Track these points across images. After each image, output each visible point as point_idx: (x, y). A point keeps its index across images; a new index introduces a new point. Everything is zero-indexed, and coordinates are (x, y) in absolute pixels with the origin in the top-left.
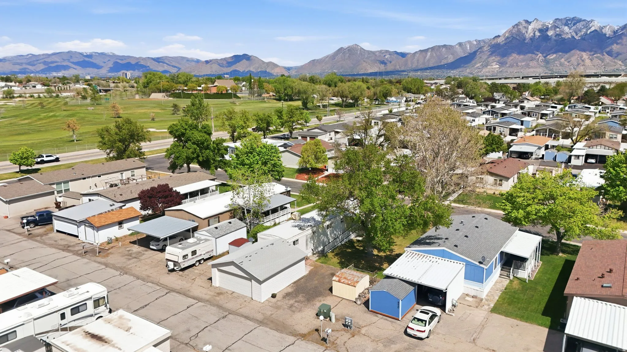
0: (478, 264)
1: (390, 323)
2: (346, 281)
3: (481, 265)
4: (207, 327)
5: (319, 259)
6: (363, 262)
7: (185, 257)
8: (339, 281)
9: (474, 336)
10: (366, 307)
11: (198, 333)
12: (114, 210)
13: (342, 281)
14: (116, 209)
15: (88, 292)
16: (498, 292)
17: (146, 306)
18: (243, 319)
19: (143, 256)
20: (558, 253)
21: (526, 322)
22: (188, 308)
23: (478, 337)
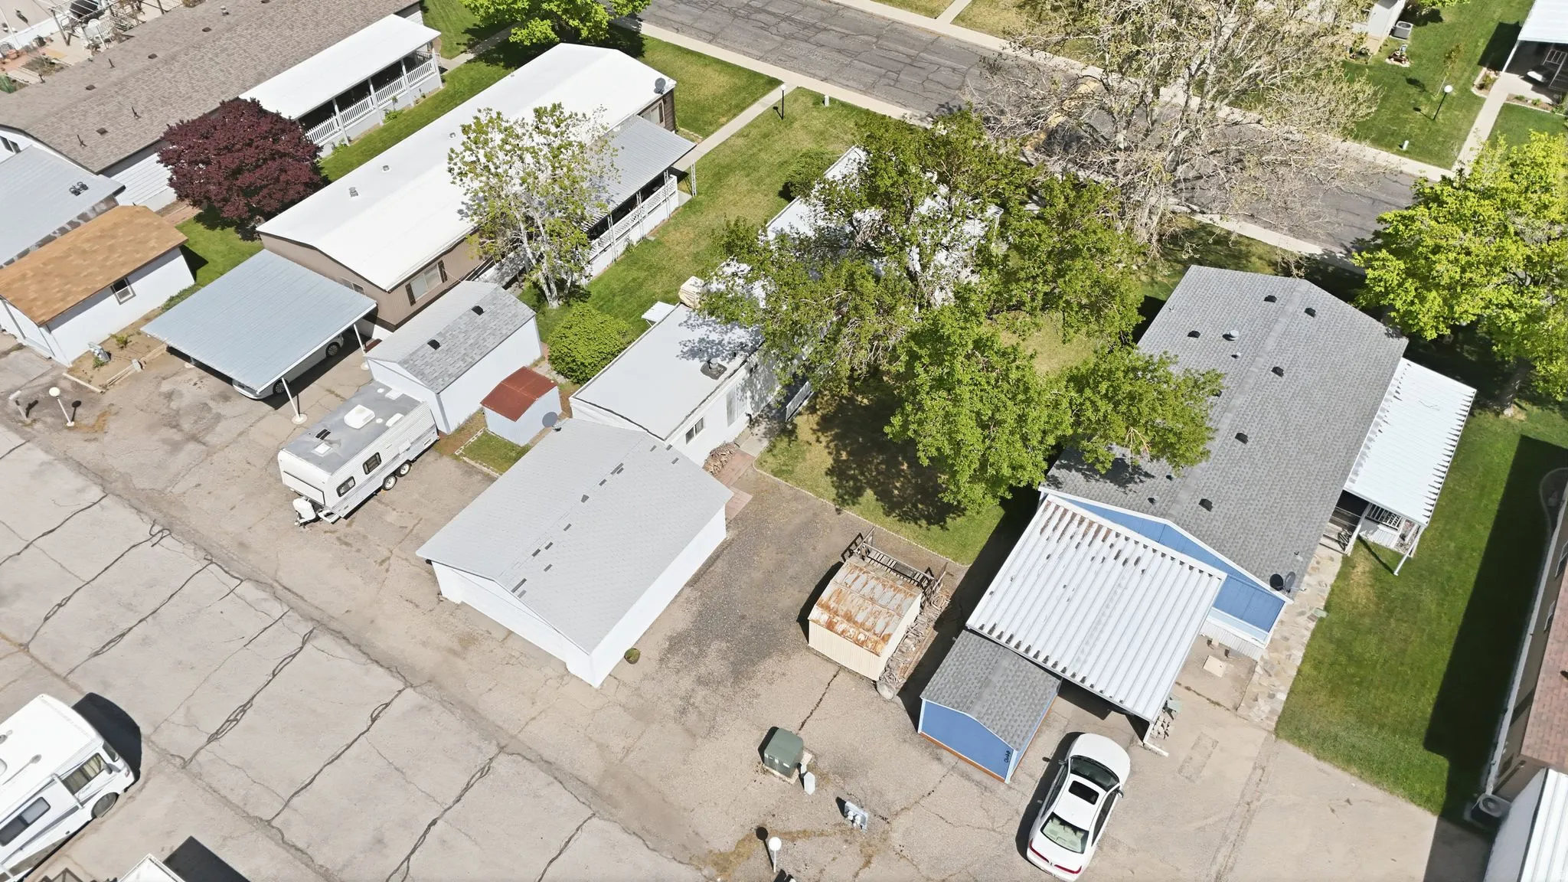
0: (1268, 587)
1: (975, 790)
2: (852, 631)
3: (1278, 594)
4: (434, 822)
5: (771, 450)
6: (905, 467)
7: (343, 488)
8: (830, 626)
9: (1220, 859)
10: (909, 713)
11: (408, 858)
12: (91, 215)
13: (840, 628)
14: (94, 209)
15: (37, 758)
16: (1302, 620)
17: (244, 709)
18: (540, 779)
19: (219, 428)
20: (1504, 407)
21: (1376, 784)
22: (373, 721)
23: (1230, 864)
